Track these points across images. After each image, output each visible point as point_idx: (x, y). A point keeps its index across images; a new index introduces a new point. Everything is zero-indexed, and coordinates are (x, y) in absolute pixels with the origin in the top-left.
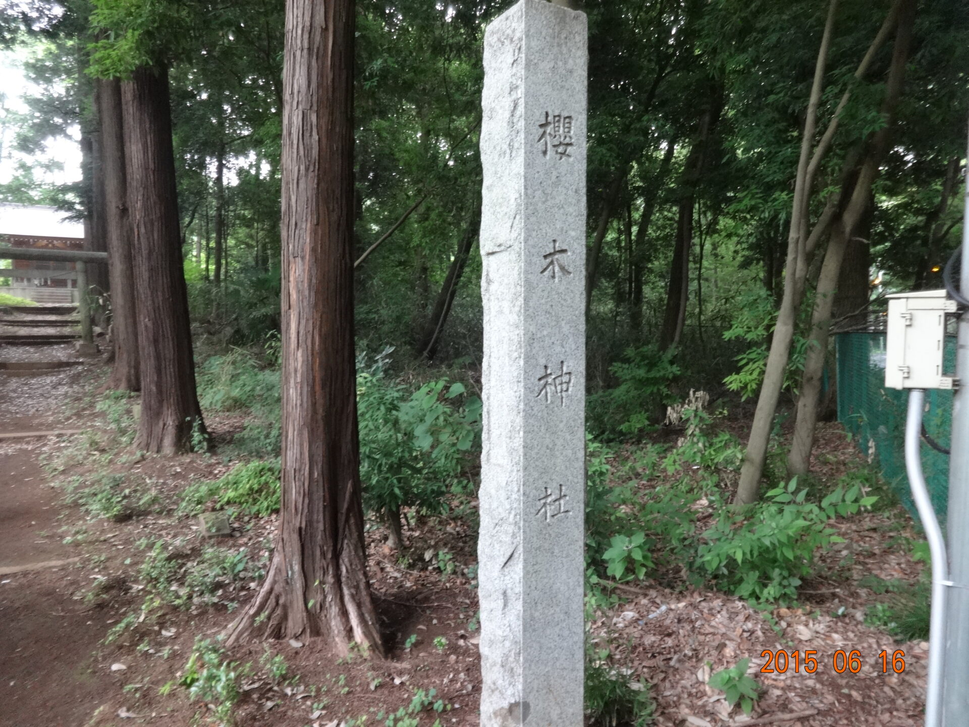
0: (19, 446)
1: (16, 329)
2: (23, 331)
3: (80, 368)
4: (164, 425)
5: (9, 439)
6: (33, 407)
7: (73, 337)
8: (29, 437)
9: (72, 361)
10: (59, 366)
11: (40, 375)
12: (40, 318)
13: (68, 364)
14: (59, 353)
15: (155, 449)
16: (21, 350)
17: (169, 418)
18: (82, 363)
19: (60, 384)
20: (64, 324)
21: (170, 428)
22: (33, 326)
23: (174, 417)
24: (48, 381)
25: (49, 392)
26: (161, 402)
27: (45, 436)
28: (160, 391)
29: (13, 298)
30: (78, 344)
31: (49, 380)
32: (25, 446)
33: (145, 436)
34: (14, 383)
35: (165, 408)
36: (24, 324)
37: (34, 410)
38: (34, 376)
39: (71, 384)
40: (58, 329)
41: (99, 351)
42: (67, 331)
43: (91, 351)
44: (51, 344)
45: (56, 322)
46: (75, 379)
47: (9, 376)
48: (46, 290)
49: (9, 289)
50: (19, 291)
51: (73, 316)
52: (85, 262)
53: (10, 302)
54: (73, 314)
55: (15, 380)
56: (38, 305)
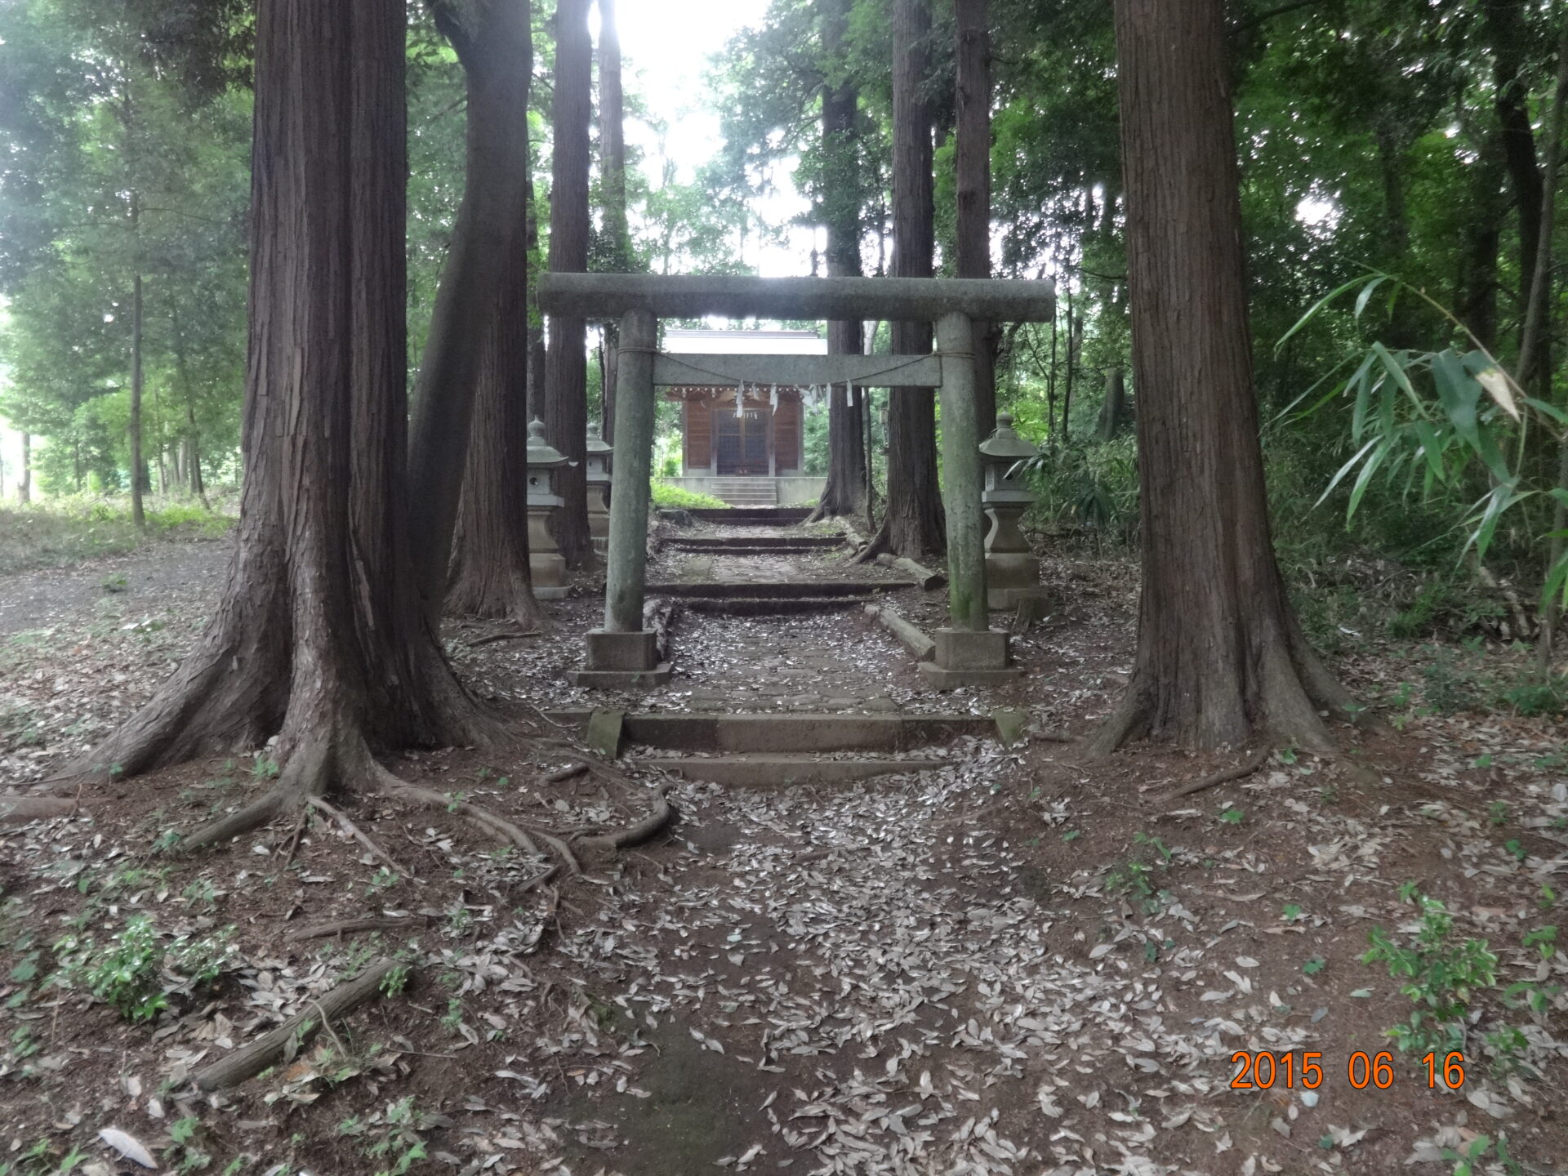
1: (702, 561)
3: (989, 752)
7: (856, 590)
9: (938, 706)
10: (900, 739)
11: (845, 781)
12: (743, 533)
13: (933, 732)
16: (735, 631)
18: (989, 727)
20: (800, 547)
29: (689, 495)
36: (718, 548)
38: (819, 791)
41: (1010, 660)
42: (814, 564)
43: (985, 662)
44: (806, 610)
45: (782, 542)
47: (729, 786)
48: (735, 481)
49: (677, 480)
50: (693, 483)
51: (808, 529)
52: (972, 319)
53: (685, 502)
54: (808, 524)
55: (759, 815)
56: (728, 506)
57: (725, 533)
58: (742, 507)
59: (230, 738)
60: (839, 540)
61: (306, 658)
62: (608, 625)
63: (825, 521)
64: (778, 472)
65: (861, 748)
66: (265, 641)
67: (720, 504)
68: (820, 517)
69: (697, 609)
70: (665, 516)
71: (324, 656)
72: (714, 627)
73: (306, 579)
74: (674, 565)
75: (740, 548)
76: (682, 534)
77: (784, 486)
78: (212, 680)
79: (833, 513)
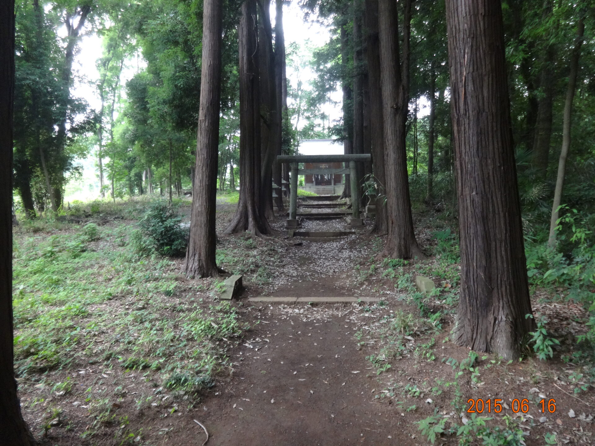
0: (331, 312)
1: (309, 210)
2: (314, 211)
3: (353, 236)
4: (495, 319)
5: (323, 303)
6: (331, 268)
7: (343, 214)
8: (338, 303)
9: (348, 231)
10: (340, 235)
11: (329, 241)
12: (321, 203)
13: (345, 234)
14: (337, 226)
15: (483, 347)
16: (315, 223)
17: (501, 312)
18: (354, 233)
19: (343, 249)
20: (335, 206)
21: (503, 324)
22: (319, 208)
23: (507, 311)
24: (335, 246)
25: (337, 255)
26: (490, 292)
27: (350, 303)
28: (489, 278)
29: (306, 192)
30: (349, 219)
31: (335, 244)
32: (336, 313)
33: (468, 329)
34: (314, 247)
35: (495, 299)
36: (313, 206)
37: (332, 271)
38: (325, 241)
39: (351, 249)
40: (332, 209)
41: (363, 224)
42: (337, 210)
43: (358, 224)
44: (330, 219)
45: (330, 205)
46: (352, 246)
47: (311, 242)
48: (321, 187)
49: (303, 187)
50: (308, 188)
51: (339, 201)
52: (355, 162)
53: (305, 195)
54: (339, 200)
55: (314, 244)
56: (318, 195)
57: (316, 203)
58: (323, 195)
59: (241, 230)
60: (345, 204)
61: (250, 219)
62: (290, 218)
63: (343, 199)
64: (335, 184)
65: (333, 236)
66: (245, 217)
67: (316, 195)
68: (342, 198)
69: (307, 219)
70: (300, 199)
71: (253, 219)
72: (311, 222)
73: (250, 209)
74: (302, 210)
75: (319, 206)
76: (304, 203)
77: (336, 188)
78: (239, 222)
79: (346, 197)
